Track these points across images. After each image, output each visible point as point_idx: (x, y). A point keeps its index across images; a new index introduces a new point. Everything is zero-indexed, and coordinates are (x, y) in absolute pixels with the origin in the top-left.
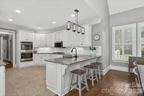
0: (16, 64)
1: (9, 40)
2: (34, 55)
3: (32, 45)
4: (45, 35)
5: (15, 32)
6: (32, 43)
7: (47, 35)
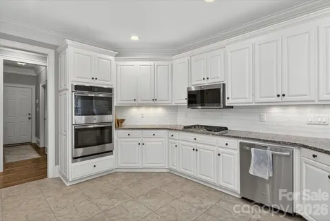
0: (57, 163)
1: (41, 85)
2: (116, 134)
3: (110, 100)
4: (152, 63)
5: (53, 51)
6: (110, 90)
7: (157, 63)
